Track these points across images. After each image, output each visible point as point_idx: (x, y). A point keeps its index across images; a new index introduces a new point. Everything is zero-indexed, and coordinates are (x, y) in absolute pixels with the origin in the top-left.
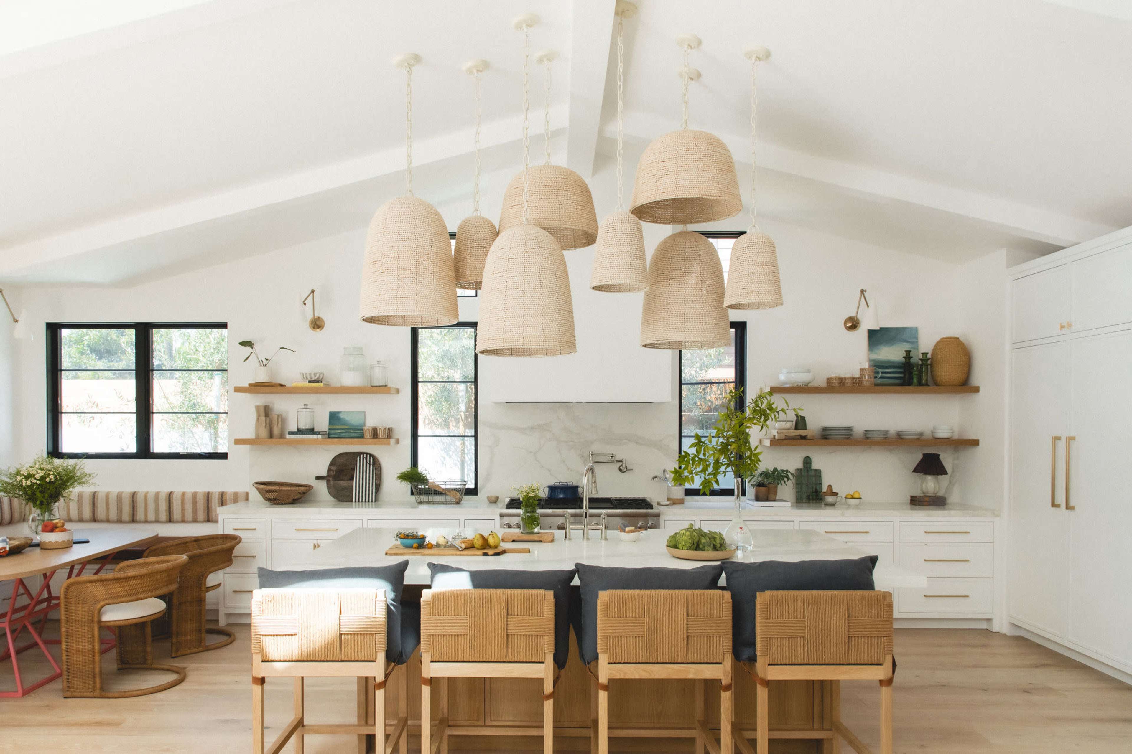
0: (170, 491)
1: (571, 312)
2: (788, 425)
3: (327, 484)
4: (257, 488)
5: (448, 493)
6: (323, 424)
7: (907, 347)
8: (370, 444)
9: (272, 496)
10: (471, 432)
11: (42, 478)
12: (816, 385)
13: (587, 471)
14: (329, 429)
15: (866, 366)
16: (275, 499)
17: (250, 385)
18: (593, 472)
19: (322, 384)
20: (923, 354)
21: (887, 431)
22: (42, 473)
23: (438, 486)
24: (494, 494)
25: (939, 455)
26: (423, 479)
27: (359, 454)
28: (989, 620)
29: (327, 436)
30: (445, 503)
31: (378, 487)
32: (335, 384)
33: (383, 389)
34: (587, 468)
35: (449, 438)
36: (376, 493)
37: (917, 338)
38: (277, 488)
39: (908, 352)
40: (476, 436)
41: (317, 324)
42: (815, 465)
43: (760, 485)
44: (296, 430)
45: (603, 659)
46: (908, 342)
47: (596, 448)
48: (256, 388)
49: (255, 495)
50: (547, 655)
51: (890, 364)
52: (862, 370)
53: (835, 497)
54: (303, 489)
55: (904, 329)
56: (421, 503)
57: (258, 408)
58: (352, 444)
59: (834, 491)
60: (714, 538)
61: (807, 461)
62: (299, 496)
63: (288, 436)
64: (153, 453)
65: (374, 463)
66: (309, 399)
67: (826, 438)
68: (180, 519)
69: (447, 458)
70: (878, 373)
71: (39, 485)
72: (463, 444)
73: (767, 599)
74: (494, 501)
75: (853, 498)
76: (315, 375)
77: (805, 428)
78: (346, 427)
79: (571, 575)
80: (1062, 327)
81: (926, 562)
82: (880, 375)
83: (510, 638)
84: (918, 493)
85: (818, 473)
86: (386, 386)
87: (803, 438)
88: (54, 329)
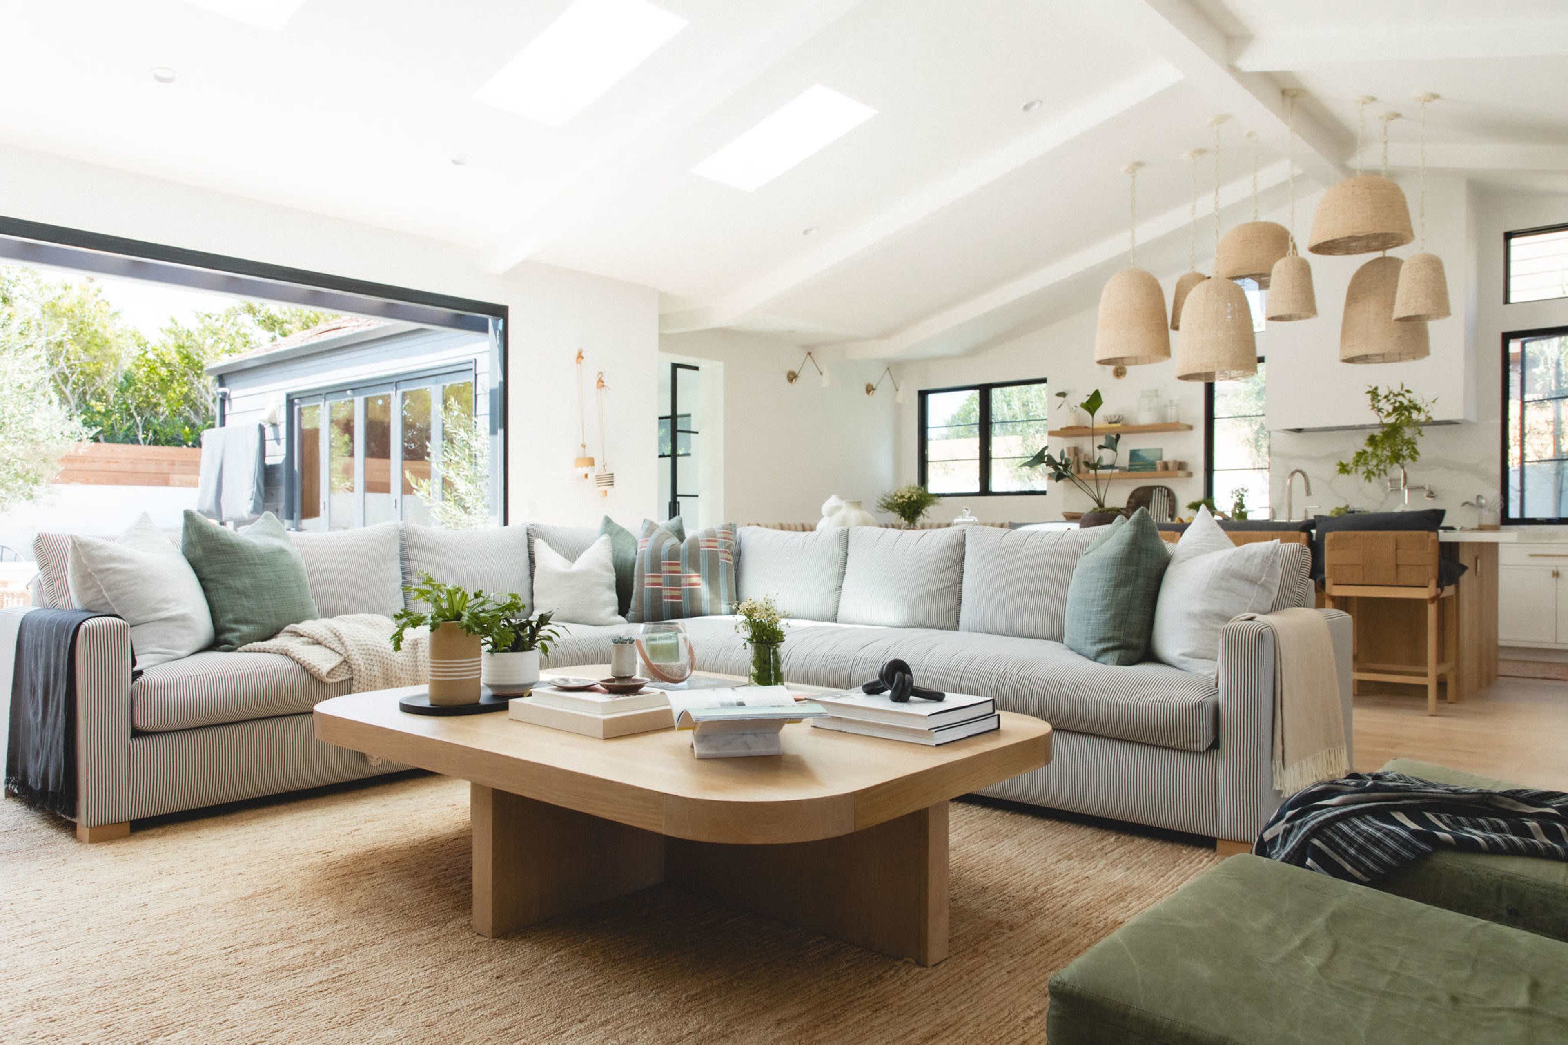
6: (1124, 461)
8: (1163, 477)
14: (1130, 465)
17: (1063, 429)
19: (1119, 425)
22: (911, 494)
27: (1155, 487)
29: (1128, 471)
32: (1132, 423)
33: (1176, 427)
41: (1120, 372)
48: (1067, 431)
57: (1068, 449)
58: (1148, 478)
64: (991, 492)
65: (1168, 495)
71: (908, 503)
73: (1332, 537)
76: (1115, 416)
78: (1141, 463)
86: (1179, 424)
88: (923, 395)
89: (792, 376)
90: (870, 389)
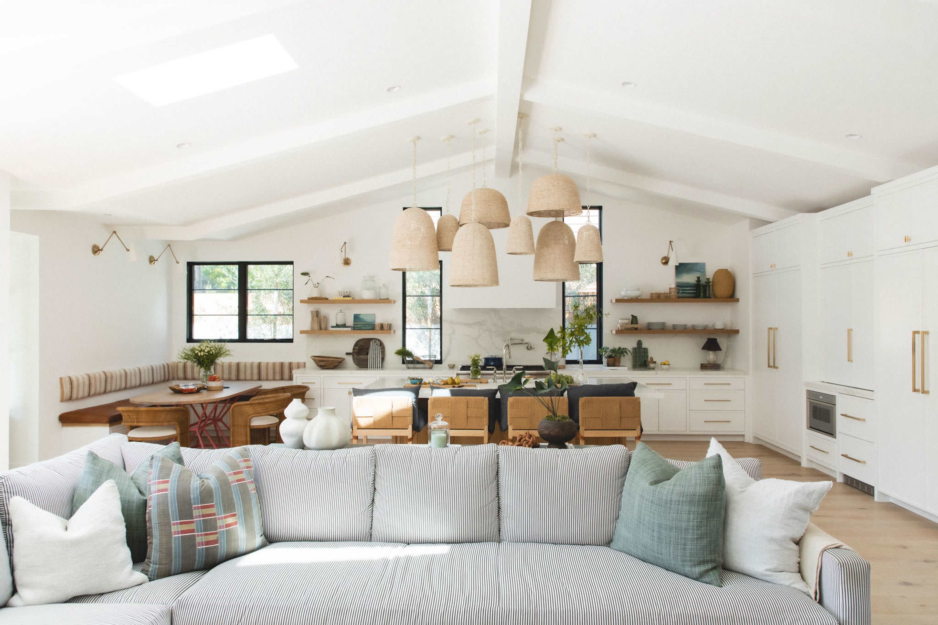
0: (259, 361)
1: (496, 266)
2: (627, 321)
3: (353, 357)
4: (313, 359)
5: (425, 362)
6: (350, 322)
7: (698, 275)
8: (379, 333)
9: (322, 364)
10: (438, 326)
11: (208, 352)
12: (643, 298)
13: (505, 346)
14: (354, 325)
15: (673, 286)
16: (325, 366)
17: (309, 299)
18: (508, 347)
19: (351, 298)
20: (707, 279)
21: (686, 325)
22: (208, 349)
23: (418, 358)
24: (452, 363)
25: (716, 339)
26: (410, 354)
27: (371, 339)
28: (743, 436)
29: (353, 329)
30: (424, 368)
31: (383, 359)
32: (357, 298)
33: (387, 301)
34: (505, 345)
35: (421, 330)
36: (382, 362)
37: (704, 269)
38: (326, 359)
39: (698, 278)
40: (441, 329)
41: (347, 262)
42: (644, 345)
43: (609, 357)
44: (335, 325)
45: (510, 428)
46: (699, 272)
47: (513, 335)
48: (312, 300)
49: (311, 363)
50: (485, 426)
51: (688, 285)
52: (670, 289)
53: (654, 364)
54: (340, 360)
55: (696, 264)
56: (409, 368)
57: (312, 312)
58: (368, 333)
59: (654, 360)
60: (568, 378)
61: (640, 343)
62: (338, 364)
63: (331, 329)
64: (248, 339)
65: (380, 345)
66: (343, 306)
67: (650, 329)
68: (265, 378)
69: (420, 343)
70: (680, 290)
71: (207, 355)
72: (430, 333)
73: (584, 400)
74: (452, 367)
75: (665, 364)
76: (347, 292)
77: (637, 323)
78: (363, 323)
79: (495, 391)
80: (771, 266)
81: (706, 402)
82: (681, 292)
83: (469, 418)
84: (705, 362)
85: (646, 351)
86: (388, 299)
87: (636, 329)
88: (191, 265)
89: (95, 249)
90: (152, 260)
